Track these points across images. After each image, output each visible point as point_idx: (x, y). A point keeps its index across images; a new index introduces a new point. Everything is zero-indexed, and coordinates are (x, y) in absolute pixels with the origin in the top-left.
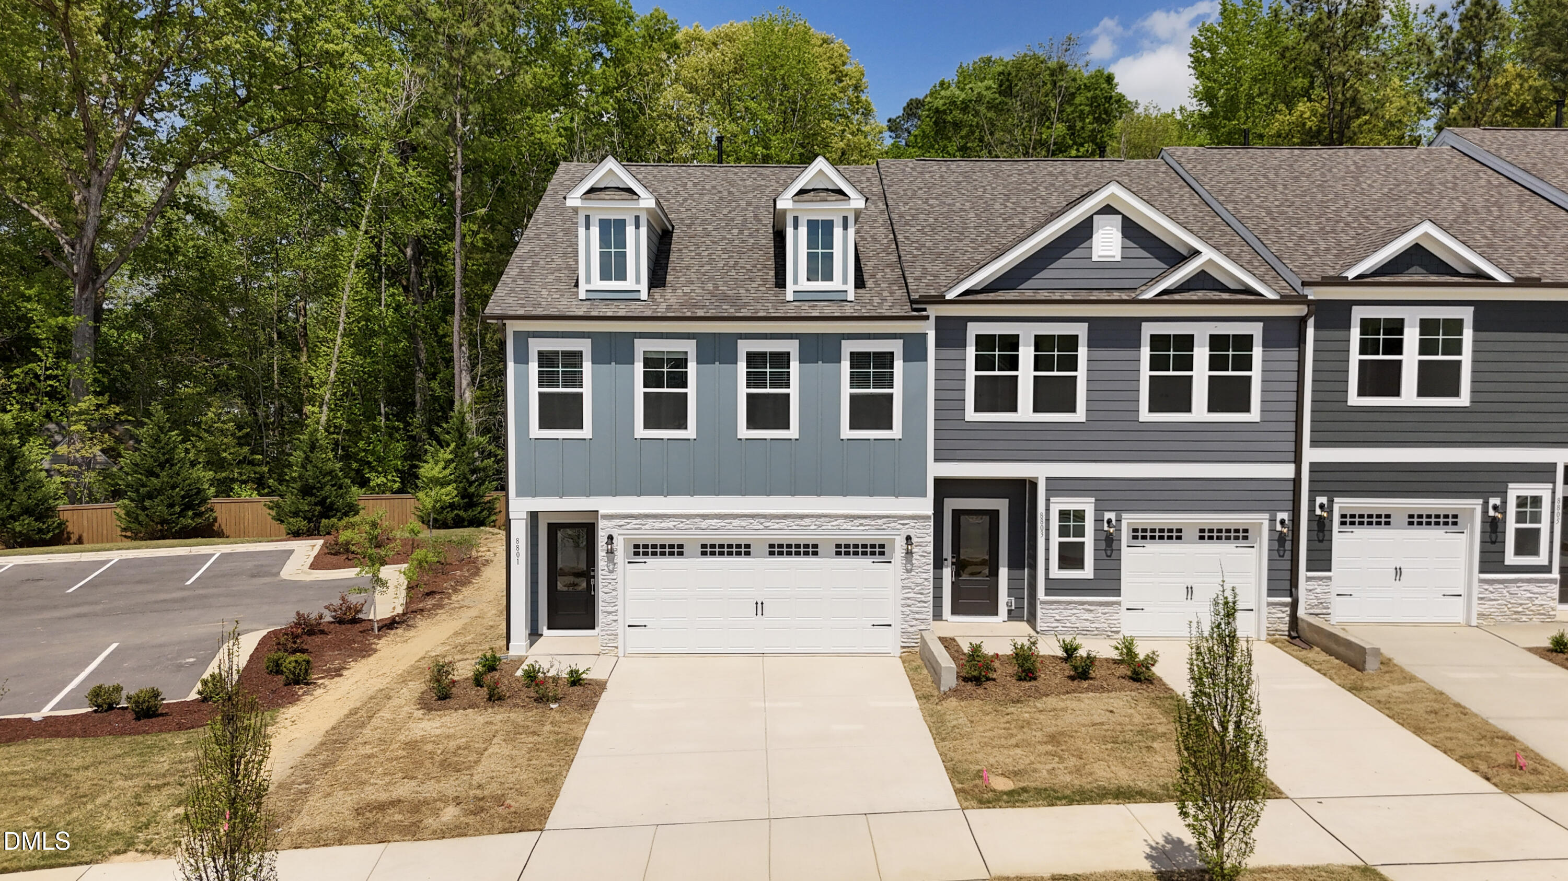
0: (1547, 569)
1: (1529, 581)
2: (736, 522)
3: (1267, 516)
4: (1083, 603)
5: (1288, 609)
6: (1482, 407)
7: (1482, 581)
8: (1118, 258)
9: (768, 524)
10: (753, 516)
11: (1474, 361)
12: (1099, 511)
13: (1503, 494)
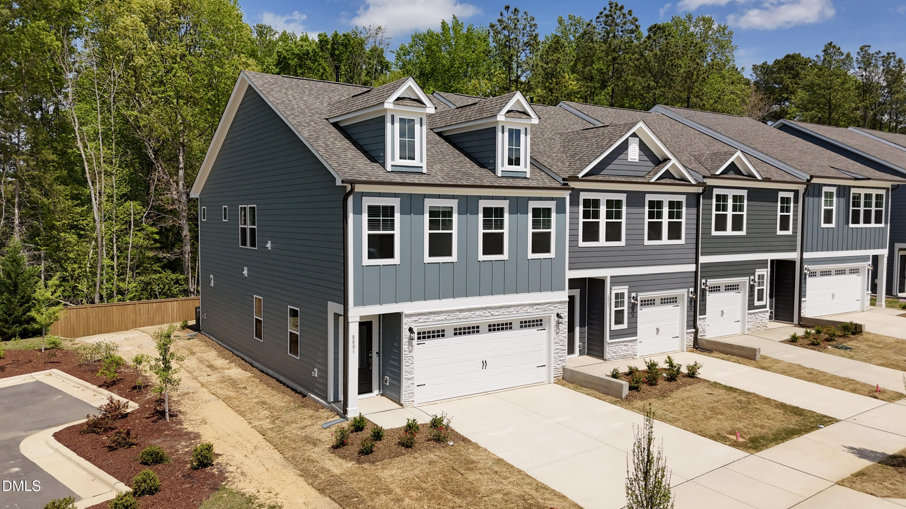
0: (764, 306)
1: (760, 312)
2: (477, 313)
3: (686, 290)
4: (623, 342)
5: (693, 335)
6: (750, 235)
7: (749, 314)
8: (637, 161)
9: (493, 312)
10: (486, 308)
11: (747, 215)
12: (630, 292)
13: (754, 274)
